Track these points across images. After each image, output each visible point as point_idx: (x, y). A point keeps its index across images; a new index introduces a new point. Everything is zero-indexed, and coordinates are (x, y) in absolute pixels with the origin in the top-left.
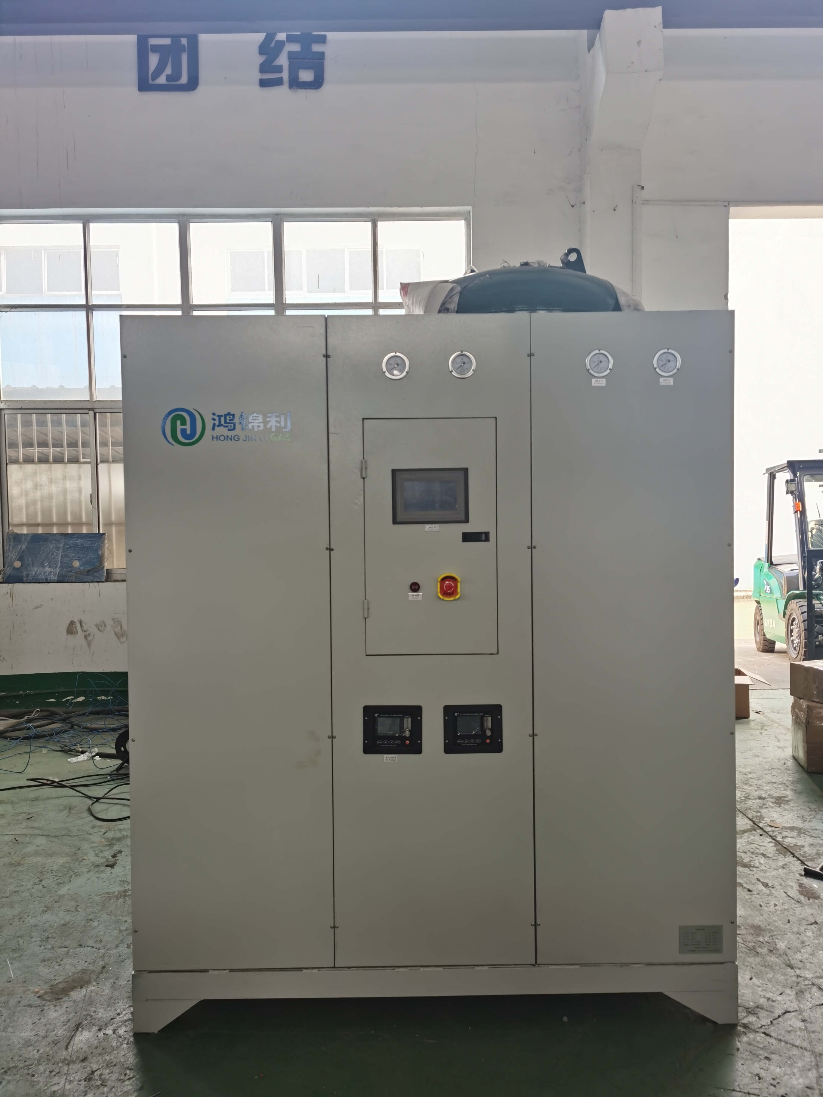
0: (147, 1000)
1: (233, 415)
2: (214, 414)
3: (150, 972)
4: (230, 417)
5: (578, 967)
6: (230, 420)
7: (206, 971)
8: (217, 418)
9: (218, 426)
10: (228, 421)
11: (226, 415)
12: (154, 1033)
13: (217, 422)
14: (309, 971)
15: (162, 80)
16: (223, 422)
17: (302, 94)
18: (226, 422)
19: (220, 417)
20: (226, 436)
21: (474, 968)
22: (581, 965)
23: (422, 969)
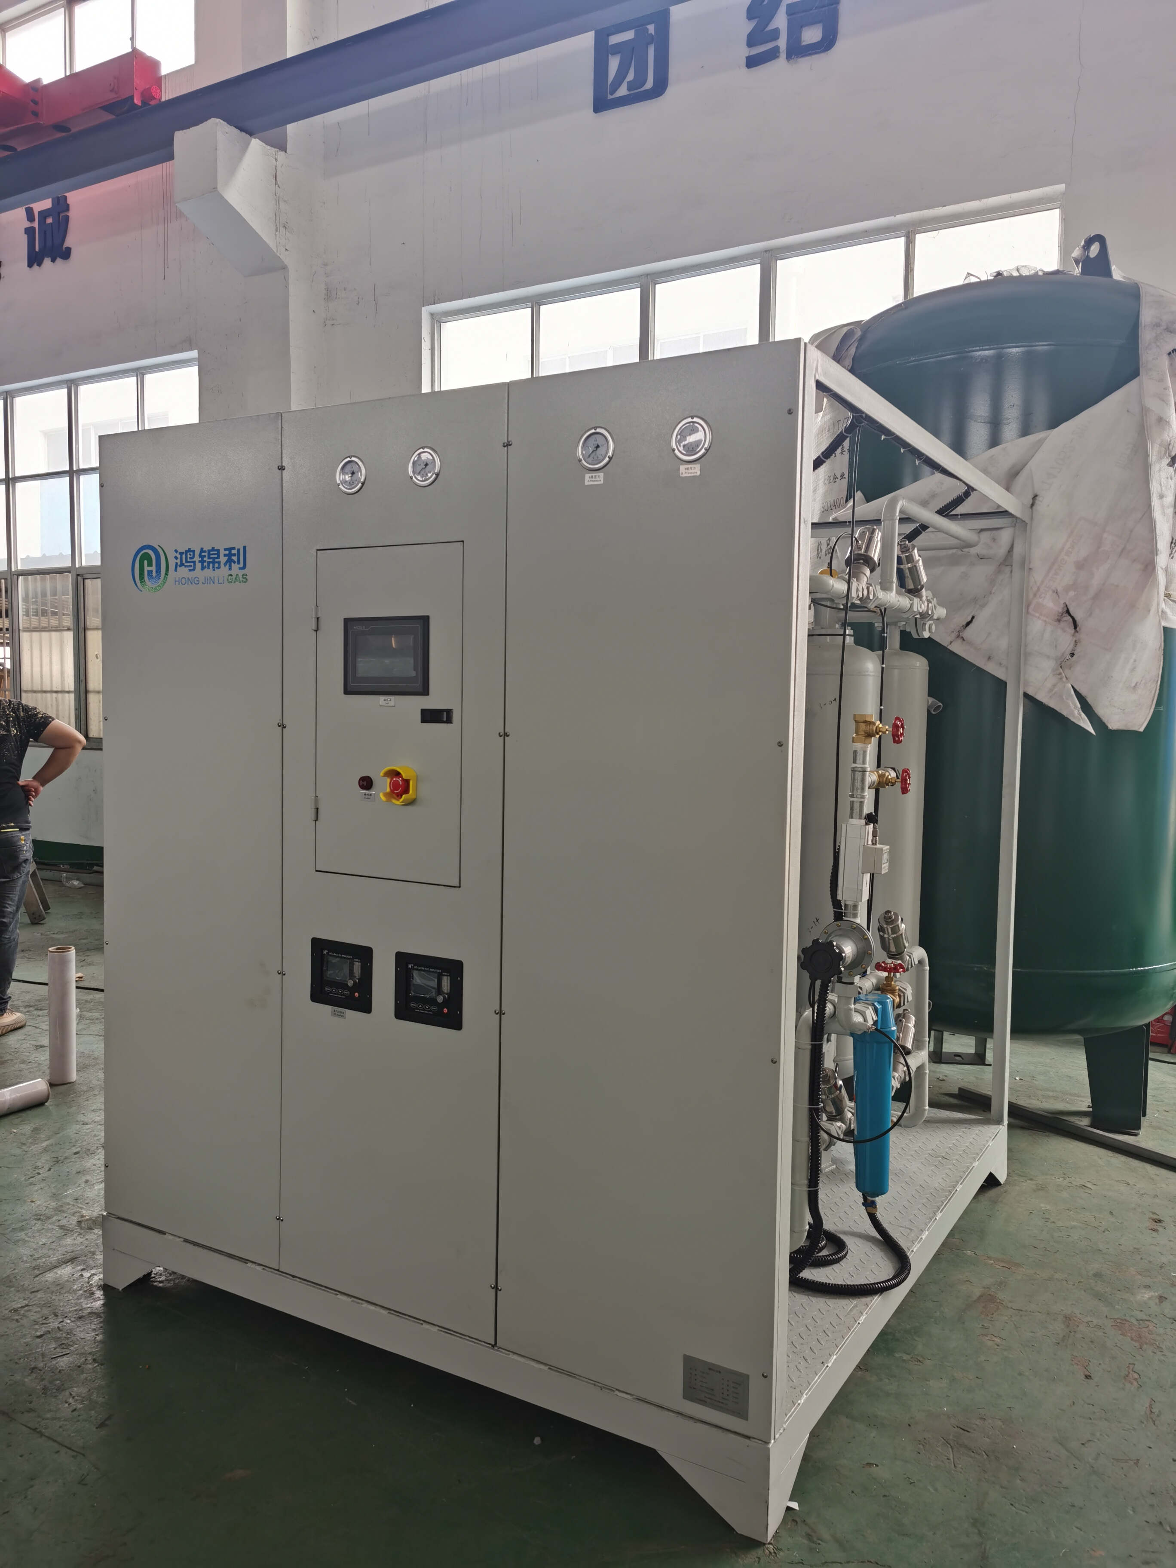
0: (114, 1249)
1: (194, 551)
2: (176, 551)
3: (119, 1218)
4: (190, 555)
5: (546, 1368)
6: (190, 558)
7: (163, 1233)
8: (179, 556)
9: (180, 566)
10: (189, 560)
11: (187, 552)
12: (118, 1289)
13: (179, 561)
14: (253, 1266)
15: (623, 91)
16: (184, 561)
17: (805, 63)
18: (187, 562)
19: (181, 554)
20: (187, 578)
21: (422, 1324)
22: (551, 1367)
23: (365, 1305)
